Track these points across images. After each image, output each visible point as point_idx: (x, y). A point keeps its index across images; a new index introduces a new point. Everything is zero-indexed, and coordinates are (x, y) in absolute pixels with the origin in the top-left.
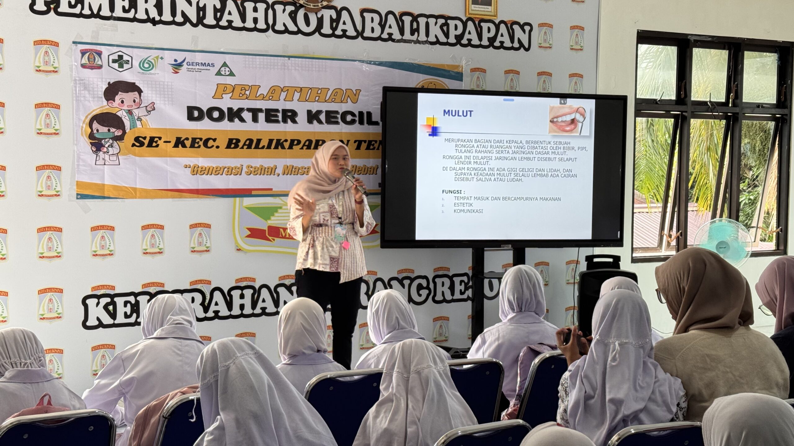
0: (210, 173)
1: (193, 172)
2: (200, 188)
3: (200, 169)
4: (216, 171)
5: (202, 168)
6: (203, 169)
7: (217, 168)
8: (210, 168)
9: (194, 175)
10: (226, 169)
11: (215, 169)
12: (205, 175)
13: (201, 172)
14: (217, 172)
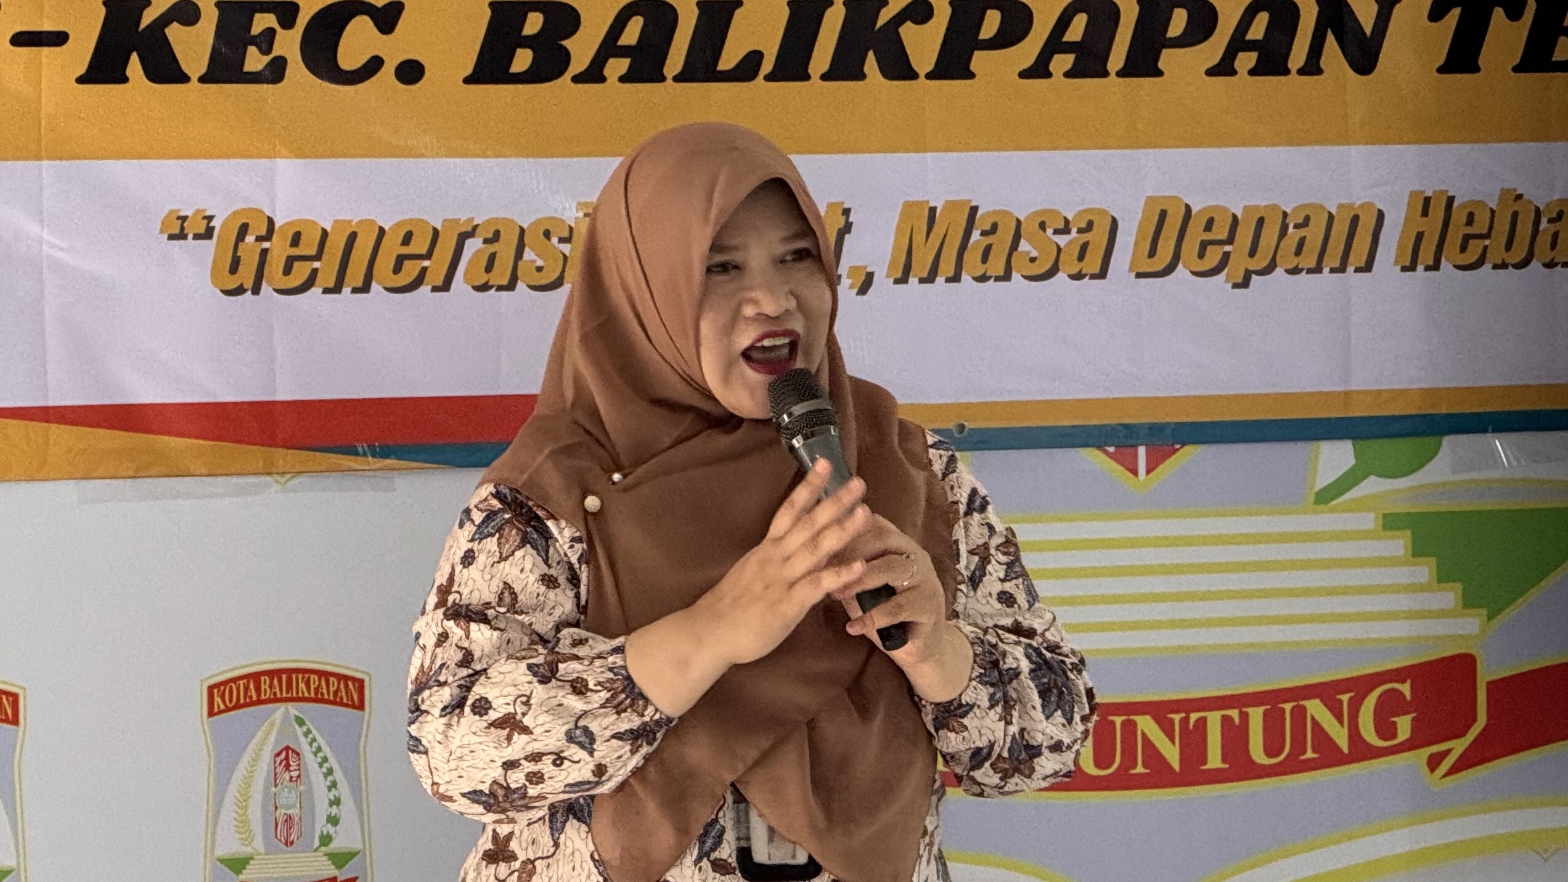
0: (356, 273)
1: (234, 269)
2: (284, 394)
3: (279, 249)
4: (401, 260)
5: (296, 240)
6: (308, 247)
7: (407, 239)
8: (353, 237)
9: (239, 291)
10: (473, 245)
11: (392, 248)
12: (316, 291)
13: (287, 271)
14: (411, 270)
